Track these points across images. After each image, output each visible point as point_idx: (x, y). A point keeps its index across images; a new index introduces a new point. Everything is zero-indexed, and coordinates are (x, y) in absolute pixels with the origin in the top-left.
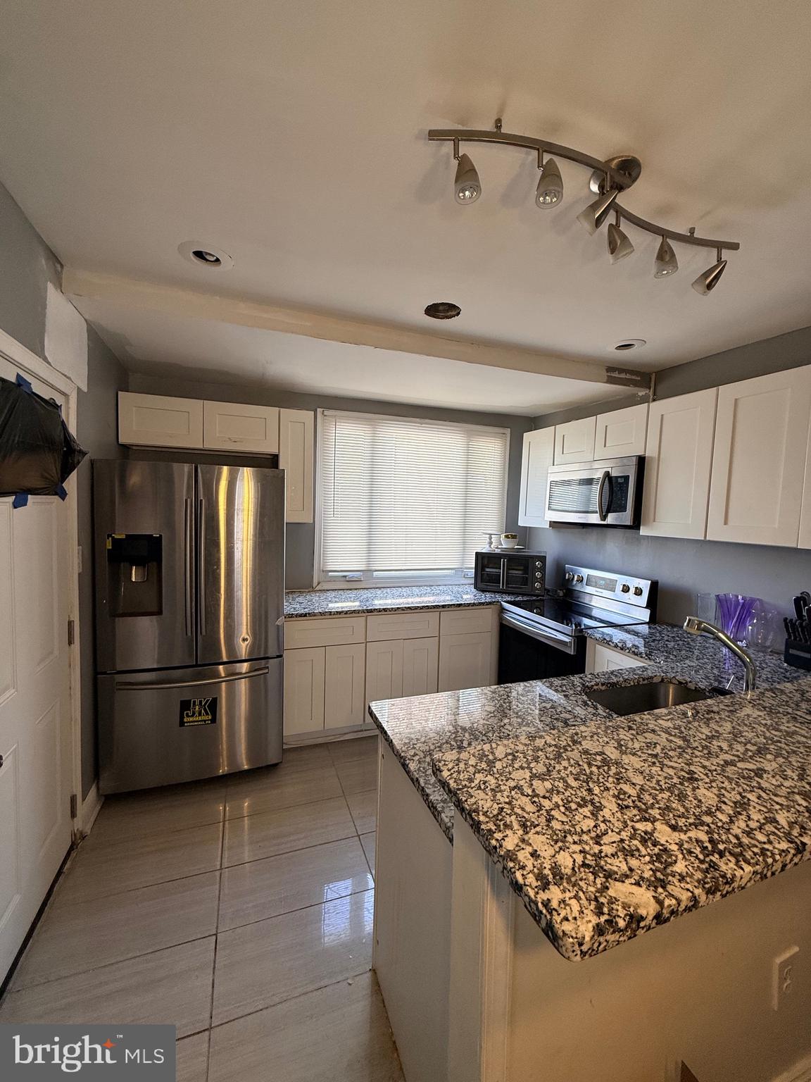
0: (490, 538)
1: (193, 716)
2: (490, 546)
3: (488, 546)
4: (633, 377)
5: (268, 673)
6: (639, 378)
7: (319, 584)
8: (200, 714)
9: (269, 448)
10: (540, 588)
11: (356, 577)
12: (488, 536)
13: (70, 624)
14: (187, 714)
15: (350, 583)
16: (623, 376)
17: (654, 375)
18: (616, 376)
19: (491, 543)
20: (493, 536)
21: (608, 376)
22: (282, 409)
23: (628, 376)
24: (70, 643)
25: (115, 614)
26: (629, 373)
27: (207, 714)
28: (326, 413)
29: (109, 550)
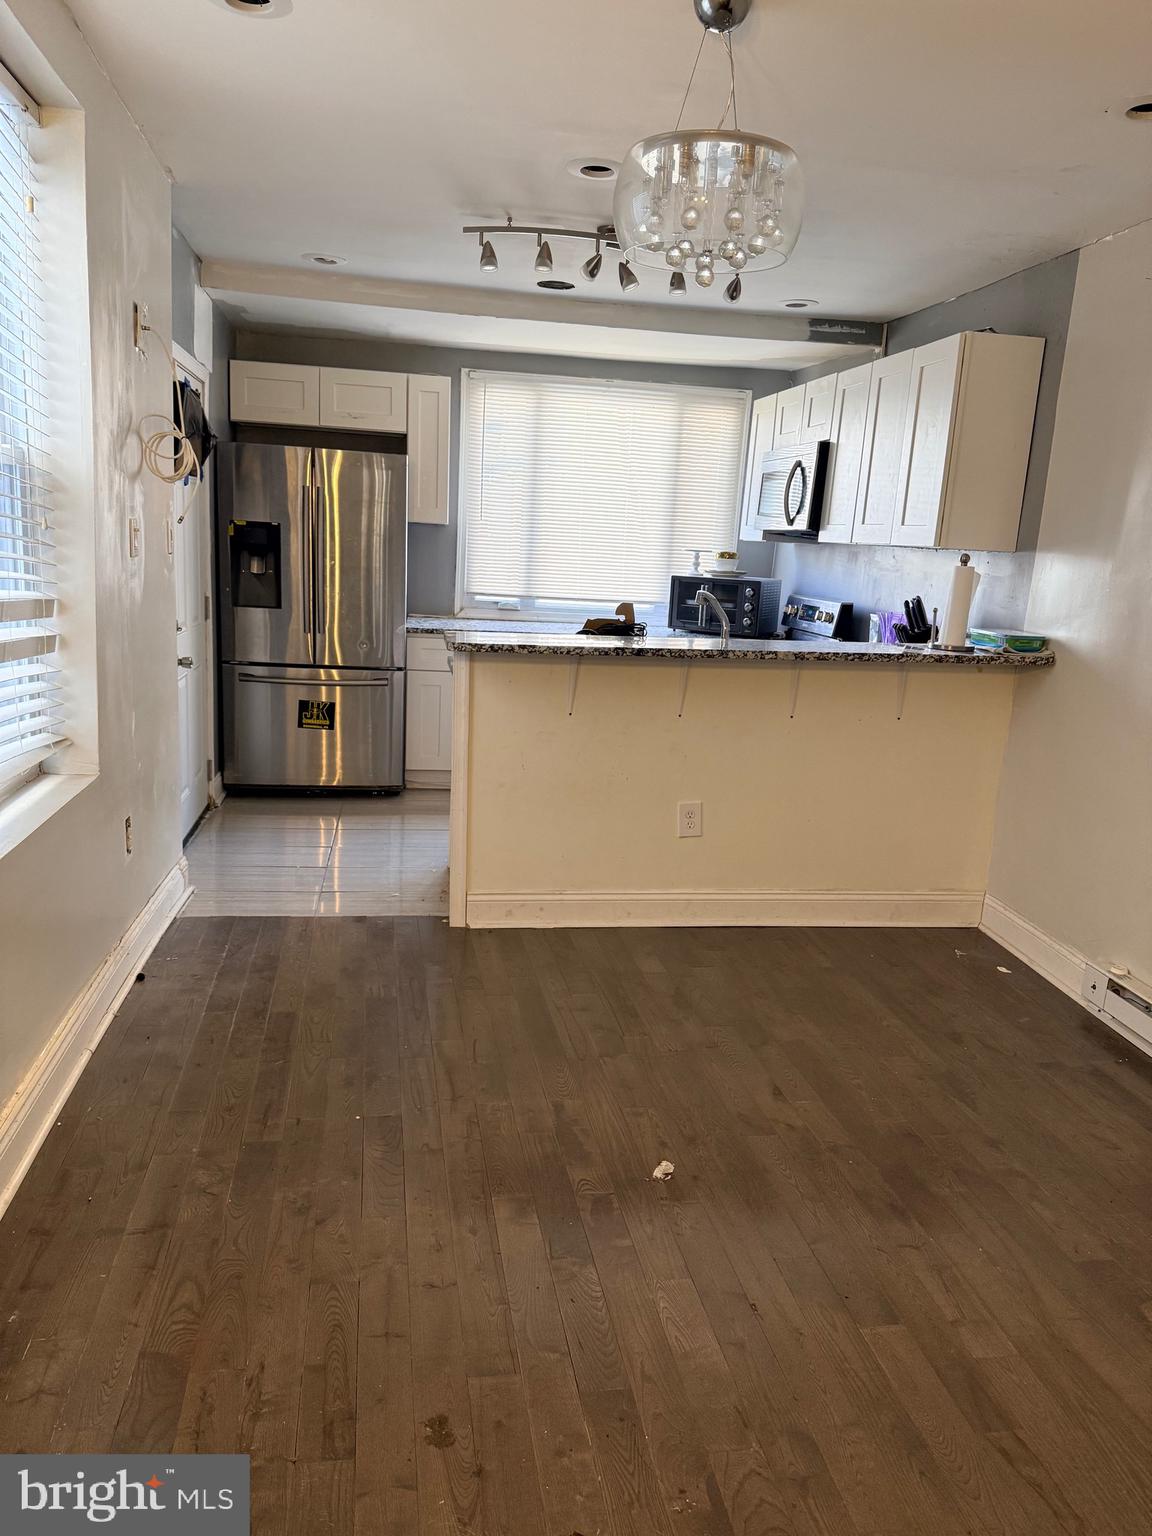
0: (697, 557)
1: (311, 718)
2: (696, 569)
3: (693, 568)
4: (855, 331)
5: (386, 685)
6: (864, 332)
7: (461, 610)
8: (318, 718)
9: (394, 426)
10: (750, 625)
11: (511, 605)
12: (694, 553)
13: (207, 598)
14: (306, 715)
15: (504, 612)
16: (837, 329)
17: (886, 326)
18: (825, 330)
19: (697, 565)
20: (700, 554)
21: (812, 331)
22: (411, 376)
23: (846, 330)
24: (206, 618)
25: (236, 604)
26: (846, 325)
27: (325, 719)
28: (472, 374)
29: (231, 537)
